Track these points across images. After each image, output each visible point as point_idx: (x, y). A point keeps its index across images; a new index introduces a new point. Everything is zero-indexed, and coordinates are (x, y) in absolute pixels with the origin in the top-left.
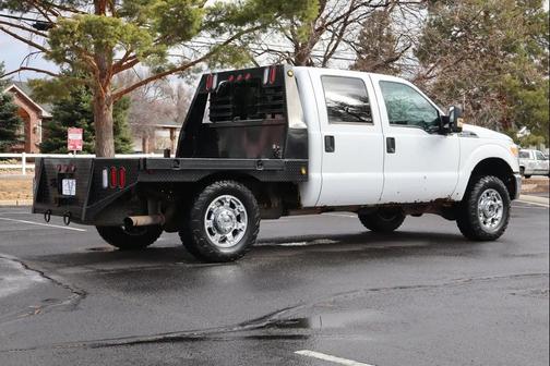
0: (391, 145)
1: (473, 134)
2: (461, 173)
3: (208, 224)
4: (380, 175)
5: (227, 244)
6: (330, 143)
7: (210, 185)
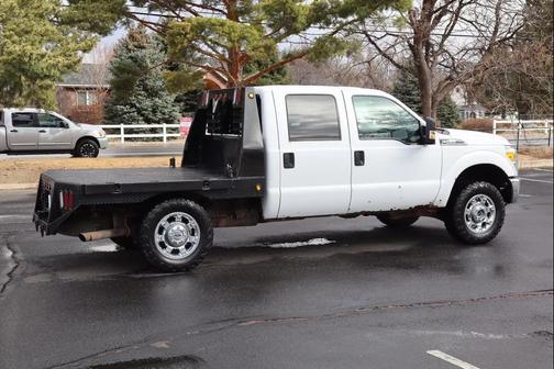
0: (359, 158)
1: (460, 143)
2: (443, 181)
3: (158, 238)
4: (347, 187)
5: (180, 256)
6: (289, 160)
7: (159, 203)
